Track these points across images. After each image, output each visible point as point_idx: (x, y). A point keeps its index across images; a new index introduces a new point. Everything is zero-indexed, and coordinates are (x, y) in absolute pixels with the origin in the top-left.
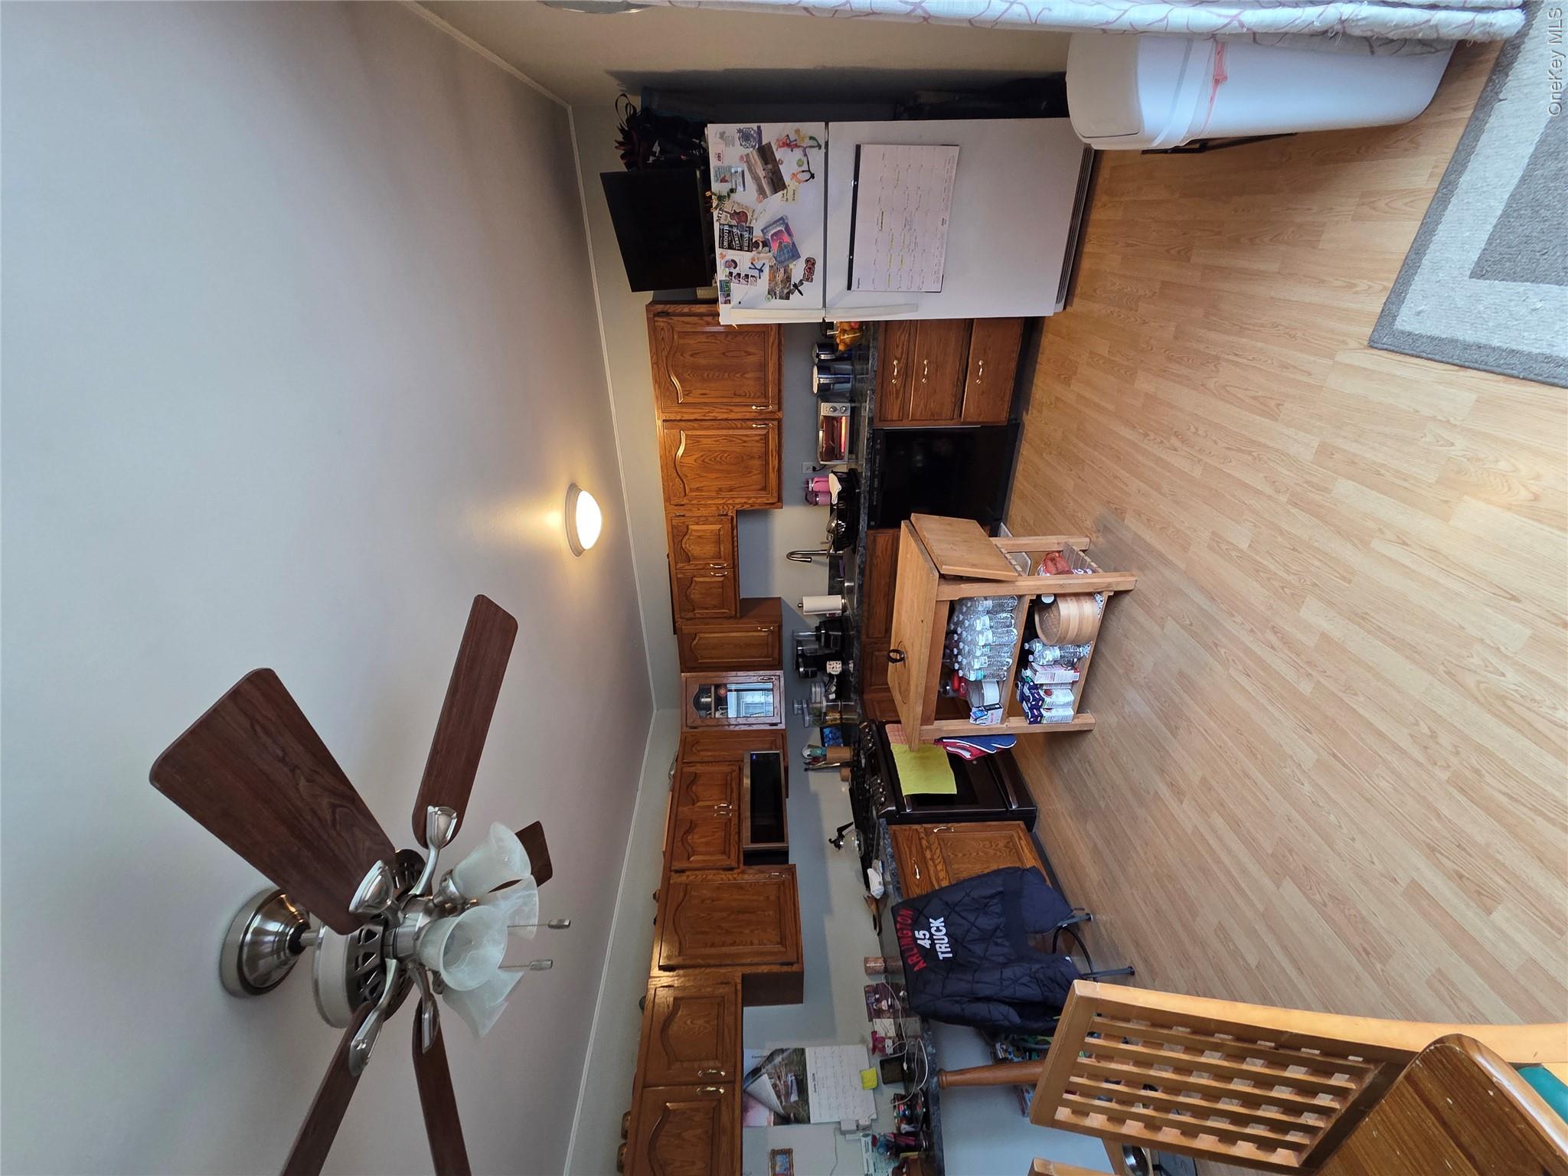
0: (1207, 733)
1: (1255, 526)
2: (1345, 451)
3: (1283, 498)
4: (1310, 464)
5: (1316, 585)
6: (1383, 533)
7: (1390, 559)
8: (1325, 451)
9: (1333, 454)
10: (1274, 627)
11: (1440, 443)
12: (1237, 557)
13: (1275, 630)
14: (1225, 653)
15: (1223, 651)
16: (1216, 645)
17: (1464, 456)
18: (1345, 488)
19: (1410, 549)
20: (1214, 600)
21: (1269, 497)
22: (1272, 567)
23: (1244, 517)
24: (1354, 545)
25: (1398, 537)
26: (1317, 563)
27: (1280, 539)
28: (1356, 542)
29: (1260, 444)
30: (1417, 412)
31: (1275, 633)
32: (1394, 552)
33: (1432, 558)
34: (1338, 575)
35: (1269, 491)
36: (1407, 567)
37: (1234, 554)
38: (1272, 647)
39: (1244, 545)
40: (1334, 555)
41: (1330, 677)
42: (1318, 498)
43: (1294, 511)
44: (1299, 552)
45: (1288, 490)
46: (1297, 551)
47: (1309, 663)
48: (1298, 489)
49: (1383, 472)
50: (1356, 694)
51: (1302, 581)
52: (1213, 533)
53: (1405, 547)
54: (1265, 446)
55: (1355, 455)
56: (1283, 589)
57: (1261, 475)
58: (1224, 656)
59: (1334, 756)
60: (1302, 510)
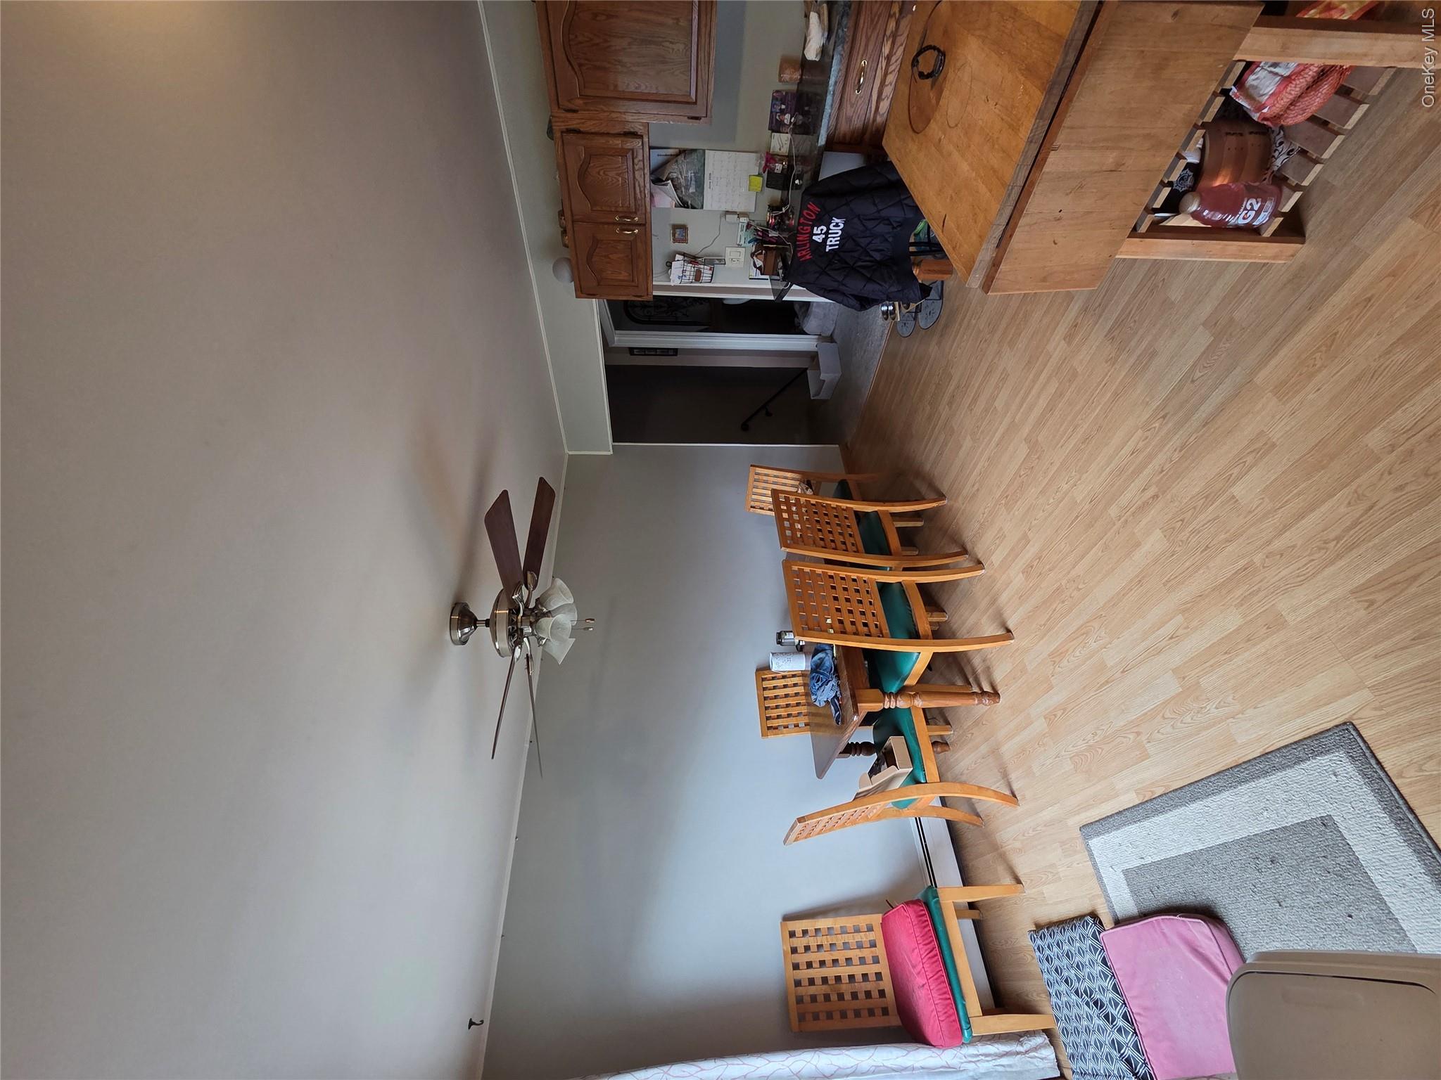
0: (1104, 386)
1: (1250, 512)
2: (1263, 640)
3: (1257, 559)
4: (1274, 602)
5: (1173, 555)
6: (1185, 628)
7: (1167, 623)
8: (1276, 623)
9: (1268, 628)
10: (1158, 497)
11: (1222, 703)
12: (1231, 475)
13: (1155, 497)
14: (1155, 428)
15: (1157, 425)
16: (1164, 417)
17: (1205, 707)
18: (1232, 620)
19: (1167, 638)
20: (1204, 426)
21: (1269, 542)
22: (1203, 517)
23: (1267, 500)
24: (1187, 603)
25: (1177, 636)
26: (1187, 564)
27: (1223, 536)
28: (1189, 605)
29: (1339, 557)
30: (1255, 708)
31: (1153, 497)
32: (1169, 629)
33: (1156, 648)
34: (1172, 578)
35: (1277, 544)
36: (1158, 630)
37: (1236, 471)
38: (1144, 489)
39: (1237, 490)
40: (1187, 583)
41: (1115, 536)
42: (1238, 593)
43: (1242, 563)
44: (1202, 552)
45: (1264, 567)
46: (1205, 550)
47: (1126, 521)
48: (1258, 579)
49: (1227, 656)
50: (1102, 551)
51: (1181, 544)
52: (1274, 445)
53: (1170, 636)
54: (1332, 562)
55: (1254, 645)
56: (1181, 520)
57: (1299, 543)
58: (1153, 426)
59: (1077, 517)
60: (1236, 572)
